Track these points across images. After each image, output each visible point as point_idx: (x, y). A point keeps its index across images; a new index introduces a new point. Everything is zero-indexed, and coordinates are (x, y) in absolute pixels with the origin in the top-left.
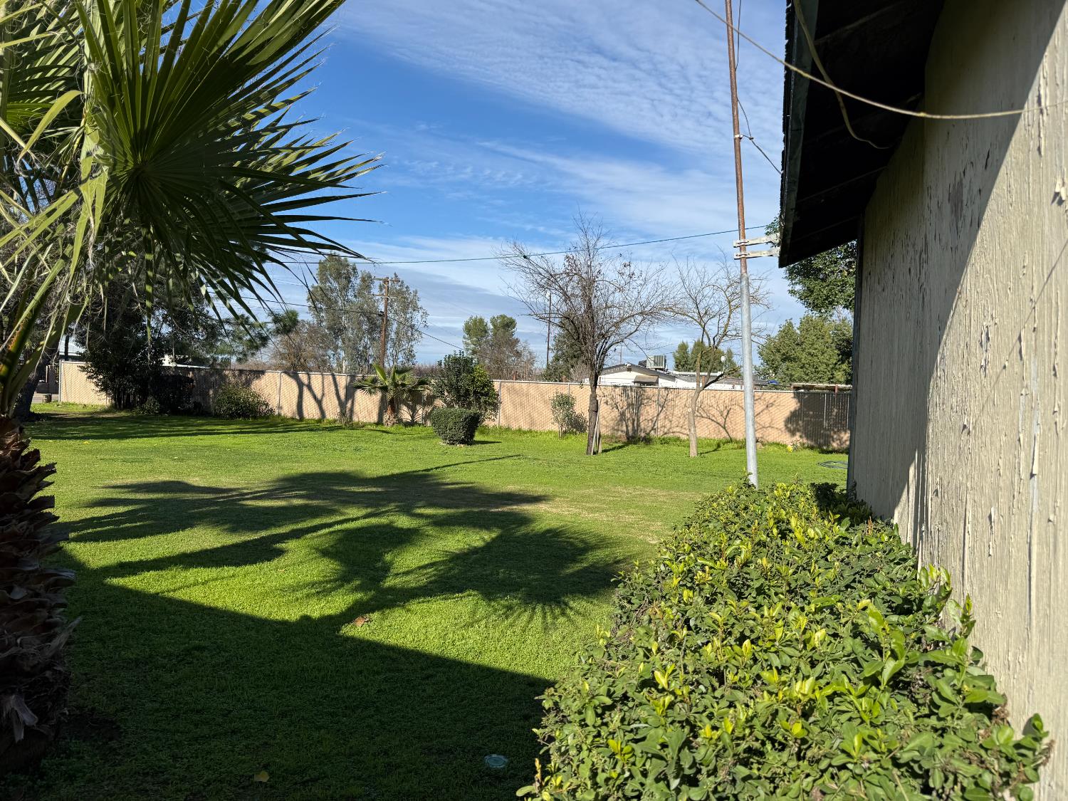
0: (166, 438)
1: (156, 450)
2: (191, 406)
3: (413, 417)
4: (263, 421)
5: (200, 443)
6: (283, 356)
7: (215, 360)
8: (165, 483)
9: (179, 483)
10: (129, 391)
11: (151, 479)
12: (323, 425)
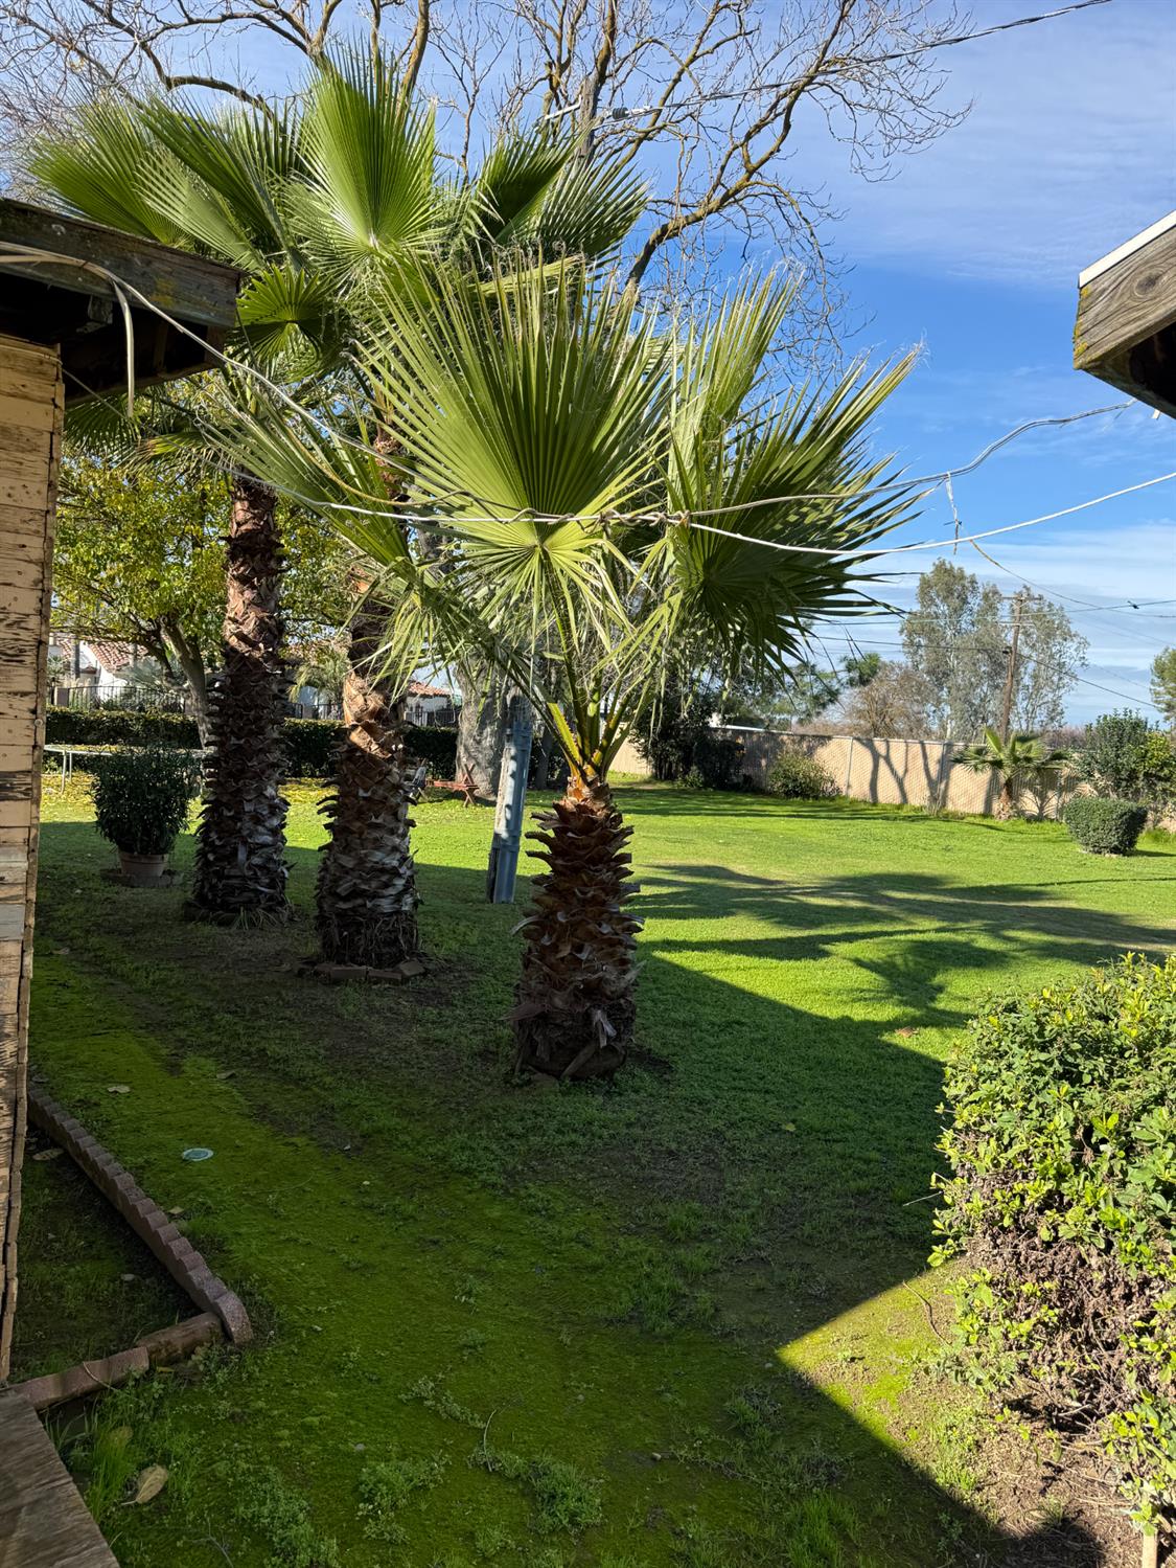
0: (710, 818)
1: (698, 830)
2: (741, 780)
3: (1041, 808)
4: (827, 802)
5: (747, 826)
6: (860, 714)
7: (771, 721)
8: (709, 867)
9: (723, 869)
10: (672, 758)
11: (694, 862)
12: (903, 813)
